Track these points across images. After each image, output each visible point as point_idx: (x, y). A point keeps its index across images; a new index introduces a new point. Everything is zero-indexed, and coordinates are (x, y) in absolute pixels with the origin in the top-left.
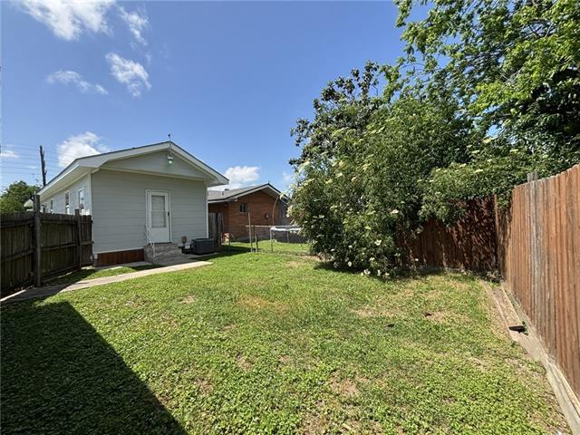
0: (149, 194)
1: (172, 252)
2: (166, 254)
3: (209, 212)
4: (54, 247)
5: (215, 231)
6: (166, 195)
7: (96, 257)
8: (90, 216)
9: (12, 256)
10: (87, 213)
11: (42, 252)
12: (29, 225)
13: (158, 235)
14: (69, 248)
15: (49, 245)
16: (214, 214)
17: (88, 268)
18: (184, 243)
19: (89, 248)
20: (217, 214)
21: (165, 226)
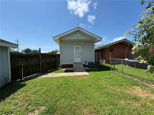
0: (75, 47)
1: (80, 66)
2: (78, 66)
3: (95, 52)
4: (47, 62)
5: (97, 59)
6: (80, 47)
7: (61, 65)
8: (59, 54)
9: (31, 65)
10: (59, 53)
11: (41, 64)
12: (38, 57)
13: (78, 60)
14: (53, 63)
15: (45, 62)
16: (97, 53)
17: (59, 68)
18: (85, 63)
19: (59, 63)
20: (98, 53)
21: (79, 57)
